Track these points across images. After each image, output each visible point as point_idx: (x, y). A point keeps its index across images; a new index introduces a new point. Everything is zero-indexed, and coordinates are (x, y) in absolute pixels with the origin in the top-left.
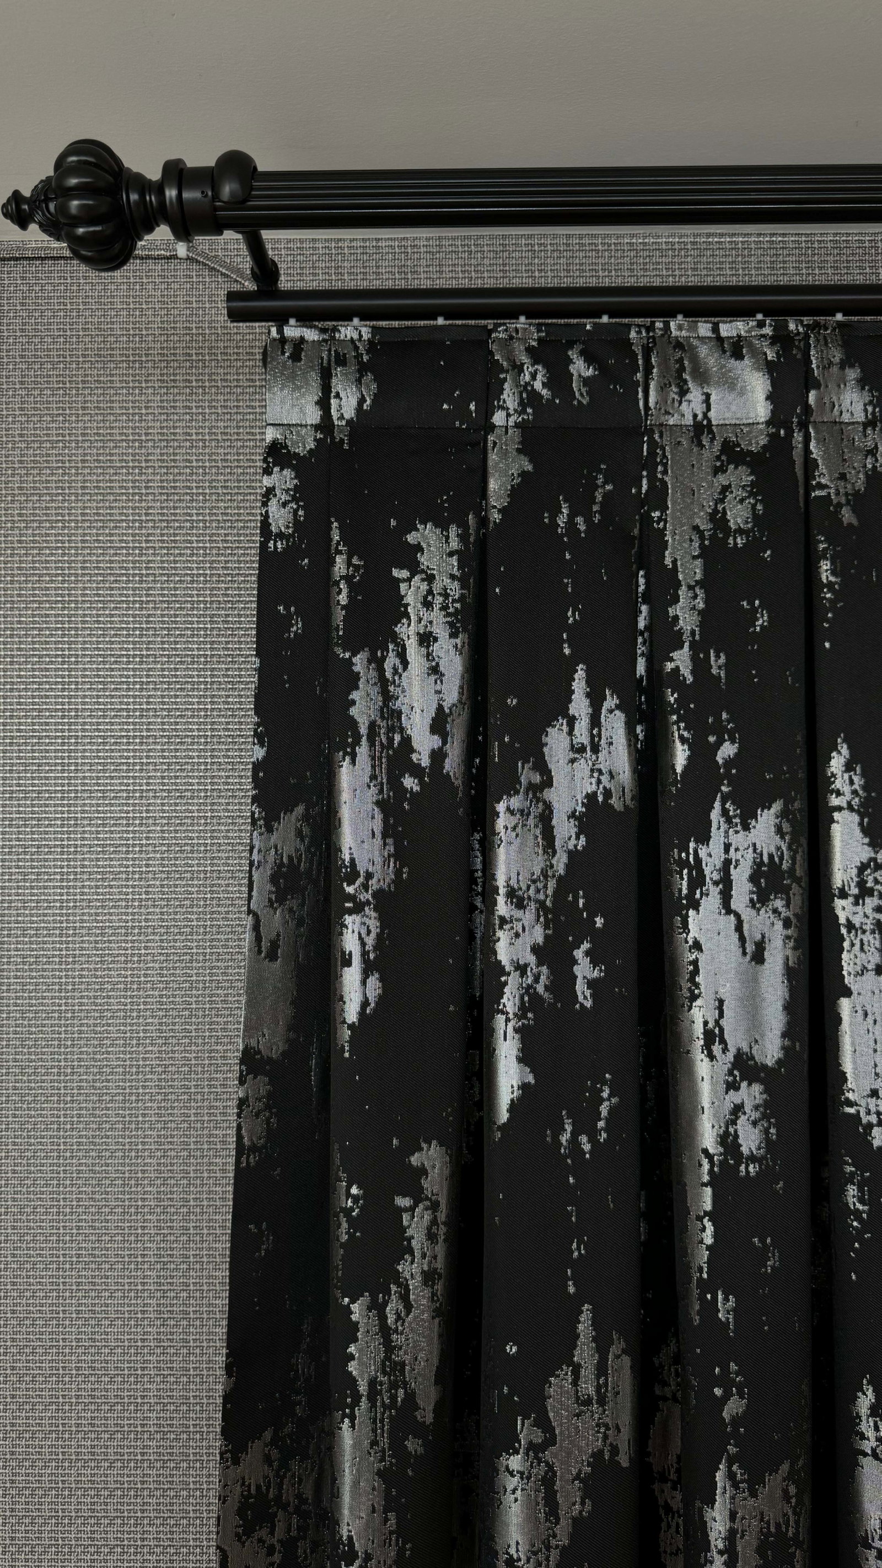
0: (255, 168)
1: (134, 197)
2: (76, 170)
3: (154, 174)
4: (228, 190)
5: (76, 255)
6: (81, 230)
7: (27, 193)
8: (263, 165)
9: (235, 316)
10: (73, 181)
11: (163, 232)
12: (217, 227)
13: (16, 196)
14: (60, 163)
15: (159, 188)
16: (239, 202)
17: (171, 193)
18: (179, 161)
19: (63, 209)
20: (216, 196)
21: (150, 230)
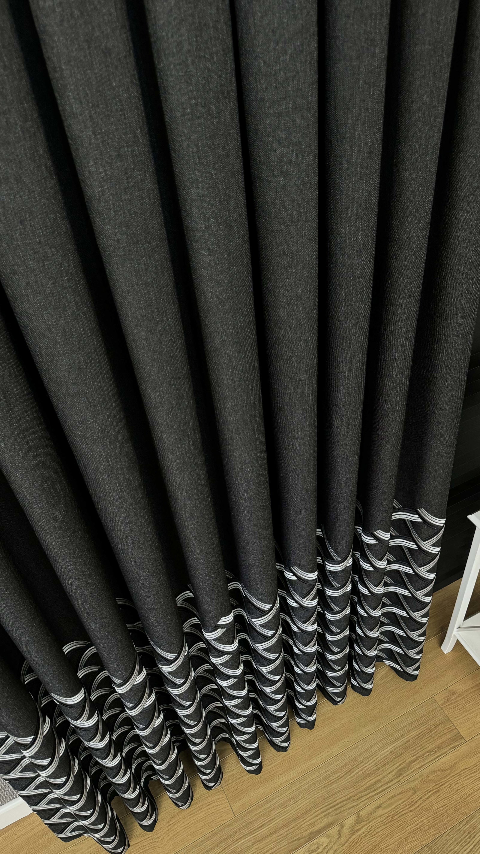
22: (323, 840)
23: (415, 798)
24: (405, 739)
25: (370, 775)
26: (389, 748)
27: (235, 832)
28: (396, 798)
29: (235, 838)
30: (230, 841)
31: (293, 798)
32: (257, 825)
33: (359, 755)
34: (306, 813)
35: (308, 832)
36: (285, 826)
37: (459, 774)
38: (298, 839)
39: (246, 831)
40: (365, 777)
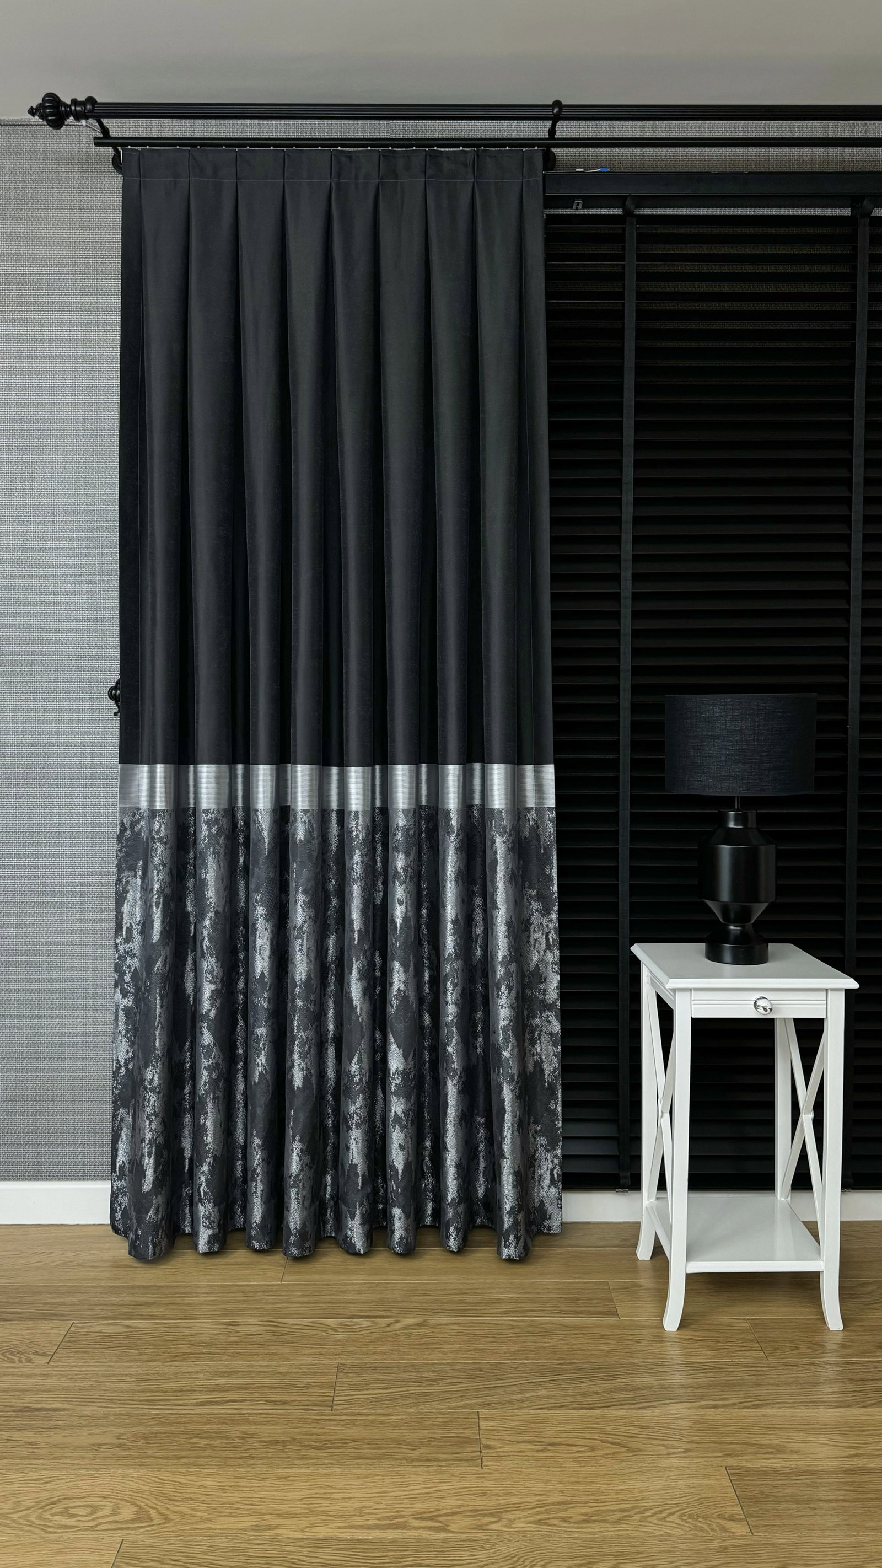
0: (96, 101)
1: (63, 109)
2: (48, 101)
3: (69, 102)
4: (89, 107)
5: (48, 124)
6: (50, 118)
7: (34, 107)
8: (99, 101)
9: (97, 144)
10: (47, 104)
11: (72, 119)
12: (86, 118)
13: (32, 108)
14: (43, 100)
15: (70, 106)
16: (92, 111)
17: (73, 108)
18: (76, 99)
19: (44, 112)
20: (85, 109)
21: (68, 118)
22: (365, 1323)
23: (507, 1331)
24: (538, 1295)
25: (466, 1303)
26: (511, 1295)
27: (271, 1291)
28: (484, 1325)
29: (267, 1294)
30: (259, 1294)
31: (358, 1290)
32: (299, 1294)
33: (467, 1289)
34: (362, 1303)
35: (353, 1313)
36: (330, 1303)
37: (584, 1335)
38: (337, 1314)
39: (284, 1294)
40: (460, 1303)
